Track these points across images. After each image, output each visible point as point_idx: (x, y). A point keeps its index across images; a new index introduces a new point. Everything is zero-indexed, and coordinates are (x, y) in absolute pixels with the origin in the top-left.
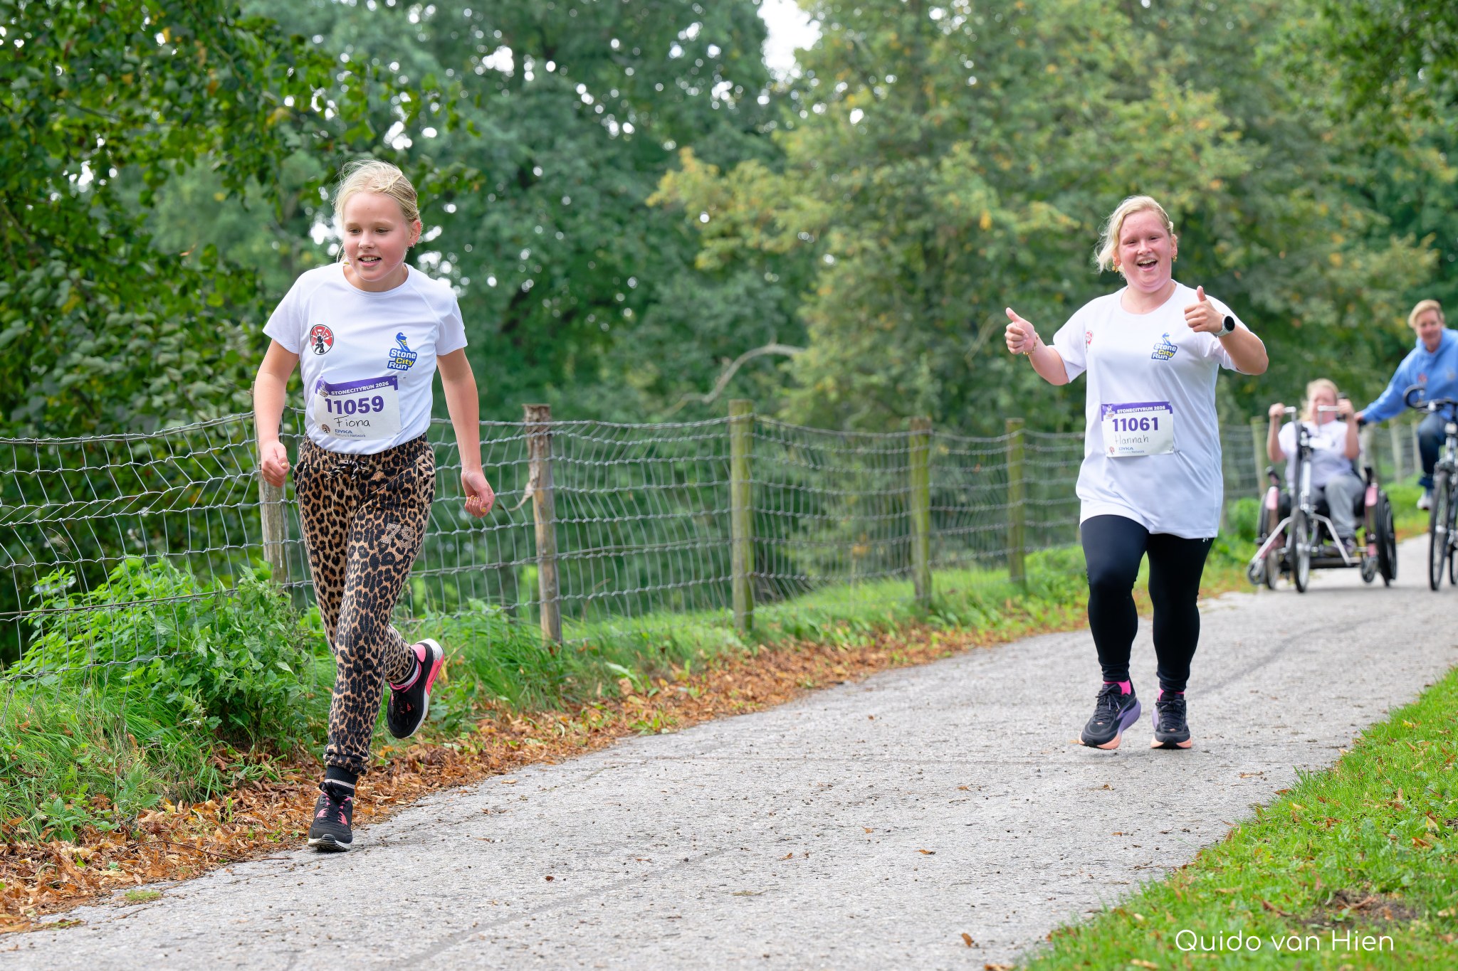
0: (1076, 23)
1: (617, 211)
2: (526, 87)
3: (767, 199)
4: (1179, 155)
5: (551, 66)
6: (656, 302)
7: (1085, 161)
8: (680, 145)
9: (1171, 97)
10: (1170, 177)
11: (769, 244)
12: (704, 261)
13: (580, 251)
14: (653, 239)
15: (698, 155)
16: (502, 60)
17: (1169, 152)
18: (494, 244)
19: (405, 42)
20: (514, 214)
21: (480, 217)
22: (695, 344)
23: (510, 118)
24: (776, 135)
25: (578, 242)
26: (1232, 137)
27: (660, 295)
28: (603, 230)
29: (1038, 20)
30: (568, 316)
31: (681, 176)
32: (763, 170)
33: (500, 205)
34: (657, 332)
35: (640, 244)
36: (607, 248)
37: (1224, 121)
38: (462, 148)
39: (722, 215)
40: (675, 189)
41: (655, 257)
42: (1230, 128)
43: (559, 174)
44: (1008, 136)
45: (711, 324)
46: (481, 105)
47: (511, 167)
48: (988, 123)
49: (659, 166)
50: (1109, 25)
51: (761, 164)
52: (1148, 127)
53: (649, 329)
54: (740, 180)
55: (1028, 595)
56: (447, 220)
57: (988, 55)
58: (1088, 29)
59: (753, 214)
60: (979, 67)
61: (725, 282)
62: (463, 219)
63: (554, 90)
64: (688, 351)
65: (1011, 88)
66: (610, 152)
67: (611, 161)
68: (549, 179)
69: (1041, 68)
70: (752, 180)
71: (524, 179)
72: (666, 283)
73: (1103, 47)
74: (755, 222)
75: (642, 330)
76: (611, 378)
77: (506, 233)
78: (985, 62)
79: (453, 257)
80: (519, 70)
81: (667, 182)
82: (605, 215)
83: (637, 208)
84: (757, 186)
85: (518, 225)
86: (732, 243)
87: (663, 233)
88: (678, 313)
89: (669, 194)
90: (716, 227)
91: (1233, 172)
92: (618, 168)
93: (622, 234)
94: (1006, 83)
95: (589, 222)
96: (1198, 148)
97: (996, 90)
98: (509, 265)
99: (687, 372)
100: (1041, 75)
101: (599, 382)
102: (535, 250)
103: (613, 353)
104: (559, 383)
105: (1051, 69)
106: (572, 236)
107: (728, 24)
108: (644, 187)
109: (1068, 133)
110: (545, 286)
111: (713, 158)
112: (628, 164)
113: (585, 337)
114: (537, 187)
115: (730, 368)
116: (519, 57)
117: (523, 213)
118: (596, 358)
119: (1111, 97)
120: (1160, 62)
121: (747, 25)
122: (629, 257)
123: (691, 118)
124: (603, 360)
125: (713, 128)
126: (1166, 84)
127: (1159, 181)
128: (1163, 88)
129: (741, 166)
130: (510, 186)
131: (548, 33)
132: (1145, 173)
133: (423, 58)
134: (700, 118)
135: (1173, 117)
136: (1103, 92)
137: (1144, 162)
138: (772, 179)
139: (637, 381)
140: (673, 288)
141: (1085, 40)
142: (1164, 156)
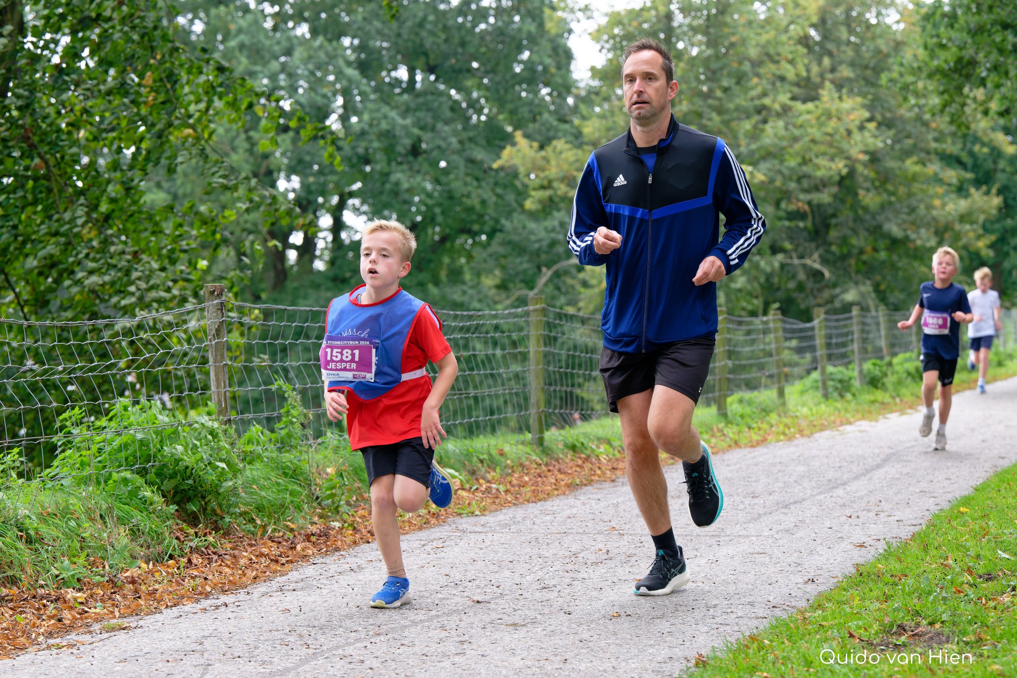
0: (772, 51)
1: (476, 172)
2: (417, 91)
3: (571, 164)
4: (837, 137)
5: (432, 78)
6: (501, 231)
7: (776, 141)
8: (515, 129)
9: (833, 99)
10: (832, 151)
12: (529, 204)
13: (451, 198)
14: (499, 191)
15: (527, 136)
16: (402, 73)
17: (831, 135)
18: (396, 193)
19: (341, 62)
20: (409, 173)
21: (388, 174)
22: (526, 258)
23: (406, 111)
24: (578, 122)
25: (450, 192)
26: (872, 126)
27: (503, 226)
28: (466, 184)
29: (747, 48)
30: (444, 239)
31: (514, 149)
32: (568, 146)
33: (400, 168)
34: (501, 250)
35: (490, 193)
36: (468, 196)
37: (867, 115)
38: (375, 129)
39: (542, 175)
40: (511, 158)
41: (500, 202)
42: (870, 120)
43: (439, 147)
44: (726, 123)
45: (537, 246)
46: (388, 104)
47: (407, 142)
49: (502, 144)
50: (794, 52)
51: (567, 142)
52: (817, 118)
53: (496, 248)
54: (553, 152)
55: (728, 422)
56: (365, 177)
57: (714, 72)
58: (779, 54)
59: (561, 175)
60: (709, 79)
61: (545, 219)
62: (377, 176)
63: (435, 93)
64: (521, 263)
65: (729, 93)
66: (471, 134)
67: (471, 139)
68: (432, 150)
69: (750, 80)
70: (561, 153)
71: (415, 151)
72: (507, 219)
73: (789, 67)
74: (563, 180)
75: (491, 250)
76: (472, 280)
77: (405, 185)
78: (713, 76)
79: (371, 201)
80: (412, 80)
81: (507, 152)
82: (467, 174)
83: (487, 170)
84: (564, 156)
85: (412, 180)
86: (548, 193)
87: (505, 187)
88: (515, 238)
89: (508, 161)
90: (538, 182)
91: (872, 148)
92: (476, 144)
93: (479, 187)
94: (726, 90)
95: (457, 179)
96: (849, 133)
97: (719, 93)
98: (406, 207)
99: (521, 277)
100: (748, 84)
101: (463, 283)
102: (423, 197)
103: (472, 264)
104: (437, 283)
105: (755, 80)
106: (447, 188)
107: (549, 51)
108: (493, 156)
109: (765, 121)
110: (430, 219)
111: (538, 137)
112: (483, 142)
113: (454, 253)
114: (424, 156)
115: (547, 274)
116: (412, 71)
117: (414, 172)
118: (461, 267)
119: (793, 98)
120: (829, 76)
121: (561, 51)
122: (483, 202)
123: (524, 112)
124: (466, 269)
125: (538, 117)
126: (830, 90)
127: (824, 154)
128: (827, 93)
129: (555, 143)
130: (406, 155)
131: (432, 56)
132: (816, 148)
133: (351, 72)
134: (531, 111)
135: (834, 112)
136: (789, 95)
137: (813, 141)
138: (575, 151)
139: (489, 282)
140: (512, 222)
141: (777, 62)
142: (827, 137)
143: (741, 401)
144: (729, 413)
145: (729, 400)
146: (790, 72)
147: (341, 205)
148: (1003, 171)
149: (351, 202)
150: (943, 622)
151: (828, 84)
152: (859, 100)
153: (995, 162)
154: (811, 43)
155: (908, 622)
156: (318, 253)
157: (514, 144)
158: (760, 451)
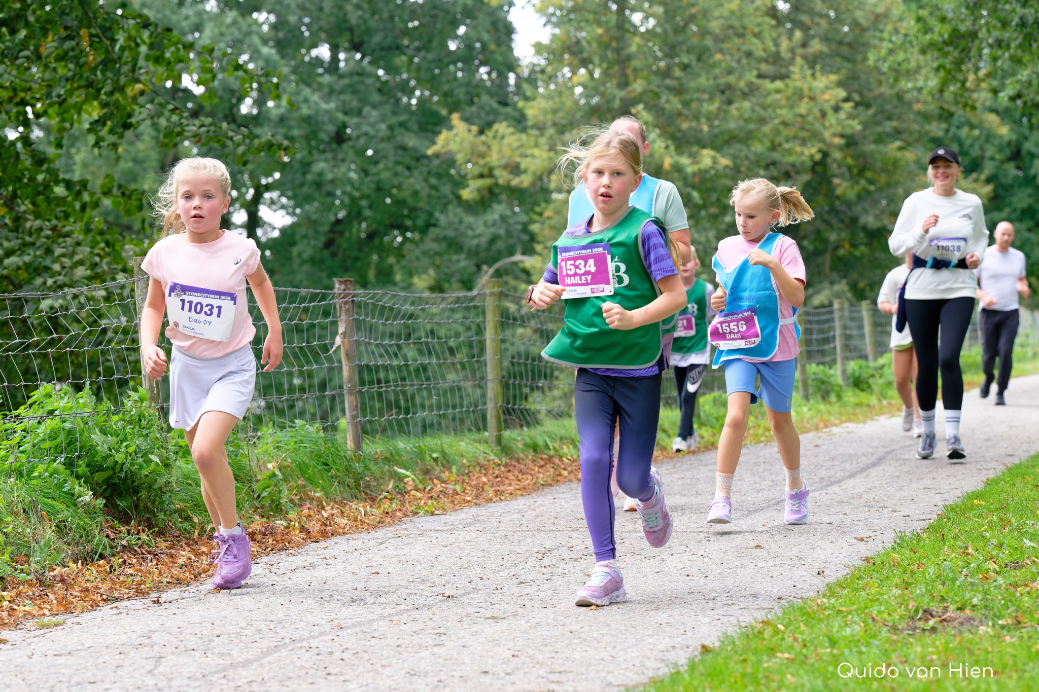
0: (737, 24)
1: (407, 160)
2: (341, 72)
3: (513, 150)
4: (810, 119)
5: (358, 56)
6: (435, 225)
7: (741, 123)
9: (804, 77)
10: (804, 134)
11: (515, 182)
12: (466, 194)
13: (379, 189)
14: (433, 181)
15: (466, 120)
16: (323, 52)
17: (801, 116)
18: (318, 185)
19: (256, 40)
20: (333, 163)
21: (309, 164)
22: (463, 256)
23: (330, 93)
24: (521, 104)
25: (378, 183)
26: (848, 106)
27: (437, 220)
28: (397, 174)
29: (708, 21)
30: (371, 236)
31: (451, 134)
32: (511, 130)
33: (323, 156)
34: (435, 247)
35: (424, 184)
36: (399, 187)
37: (842, 94)
38: (295, 115)
39: (482, 162)
40: (447, 142)
41: (433, 193)
42: (846, 100)
43: (366, 134)
44: (686, 104)
45: (475, 242)
46: (308, 84)
47: (331, 128)
49: (437, 129)
50: (761, 24)
51: (509, 126)
52: (788, 98)
53: (430, 245)
54: (494, 137)
56: (283, 167)
57: (673, 47)
58: (744, 28)
59: (504, 161)
60: (666, 55)
61: (485, 212)
62: (297, 166)
63: (361, 74)
64: (458, 261)
65: (688, 70)
66: (402, 118)
67: (402, 125)
68: (358, 137)
69: (711, 56)
70: (503, 137)
71: (340, 138)
72: (442, 212)
73: (755, 40)
74: (505, 167)
75: (424, 246)
76: (403, 281)
77: (329, 176)
78: (671, 51)
79: (290, 193)
80: (335, 59)
81: (443, 137)
82: (398, 163)
83: (420, 158)
84: (506, 141)
85: (336, 170)
86: (487, 182)
87: (439, 176)
88: (451, 233)
89: (443, 147)
90: (477, 171)
91: (848, 131)
92: (407, 129)
93: (411, 176)
94: (685, 67)
95: (387, 169)
96: (824, 114)
97: (677, 73)
98: (329, 199)
99: (457, 276)
100: (711, 61)
101: (394, 284)
102: (348, 188)
103: (404, 262)
104: (365, 284)
105: (718, 56)
106: (376, 179)
107: (488, 26)
108: (426, 143)
109: (730, 102)
110: (355, 215)
111: (477, 121)
112: (415, 127)
113: (384, 251)
114: (350, 143)
115: (488, 272)
116: (335, 49)
117: (338, 161)
118: (391, 266)
119: (760, 76)
120: (799, 51)
121: (500, 26)
122: (416, 193)
123: (460, 93)
124: (396, 268)
125: (476, 100)
126: (802, 67)
127: (795, 137)
128: (798, 69)
129: (496, 126)
130: (329, 143)
131: (357, 32)
132: (785, 132)
133: (268, 51)
134: (467, 93)
135: (806, 92)
136: (755, 73)
137: (785, 124)
138: (517, 136)
139: (421, 282)
140: (447, 215)
141: (741, 36)
142: (799, 119)
146: (757, 46)
147: (257, 199)
148: (992, 159)
149: (267, 195)
151: (799, 61)
152: (834, 77)
153: (983, 148)
154: (779, 15)
157: (450, 128)
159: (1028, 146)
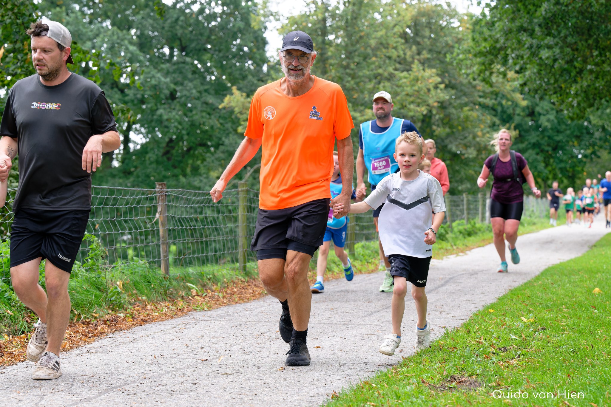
0: (384, 42)
1: (208, 110)
2: (174, 62)
4: (422, 93)
5: (184, 53)
6: (222, 145)
8: (232, 85)
9: (419, 70)
10: (419, 101)
12: (240, 129)
13: (193, 125)
14: (221, 121)
15: (239, 89)
16: (166, 50)
17: (418, 91)
18: (160, 121)
19: (126, 43)
20: (169, 110)
21: (155, 111)
23: (167, 73)
25: (193, 121)
26: (442, 86)
27: (224, 142)
28: (202, 117)
29: (370, 40)
30: (189, 150)
31: (232, 97)
33: (163, 106)
34: (222, 156)
35: (216, 122)
36: (204, 124)
37: (439, 79)
38: (148, 84)
40: (230, 102)
41: (222, 127)
42: (441, 83)
43: (185, 95)
44: (357, 84)
46: (156, 68)
47: (167, 92)
48: (350, 79)
49: (225, 92)
50: (397, 42)
52: (410, 82)
55: (355, 259)
56: (143, 111)
57: (351, 53)
58: (388, 44)
60: (347, 57)
62: (149, 111)
63: (184, 63)
65: (359, 66)
66: (206, 87)
67: (206, 91)
68: (183, 97)
69: (370, 59)
71: (172, 96)
72: (226, 138)
73: (393, 50)
75: (217, 156)
76: (205, 173)
77: (166, 117)
78: (350, 55)
79: (146, 126)
80: (172, 55)
81: (227, 99)
82: (203, 111)
83: (215, 109)
85: (170, 114)
87: (225, 119)
89: (227, 104)
91: (442, 99)
92: (209, 94)
93: (210, 119)
94: (357, 64)
95: (196, 114)
96: (429, 90)
97: (353, 66)
98: (167, 129)
100: (370, 61)
101: (200, 175)
102: (176, 124)
103: (205, 163)
104: (185, 175)
105: (374, 59)
106: (191, 119)
107: (252, 39)
108: (219, 101)
109: (379, 83)
110: (181, 138)
111: (245, 90)
112: (212, 92)
113: (194, 158)
114: (178, 100)
115: (250, 171)
116: (172, 49)
117: (172, 110)
118: (199, 166)
119: (396, 69)
120: (417, 57)
121: (260, 39)
122: (212, 127)
123: (237, 74)
124: (202, 166)
125: (245, 78)
126: (417, 65)
127: (414, 102)
128: (416, 66)
130: (166, 99)
131: (183, 41)
132: (409, 99)
134: (241, 74)
135: (420, 78)
136: (393, 68)
137: (408, 95)
140: (229, 140)
141: (387, 48)
142: (416, 93)
143: (363, 247)
144: (356, 253)
145: (356, 246)
146: (394, 54)
147: (129, 128)
148: (519, 115)
149: (134, 126)
150: (477, 375)
151: (416, 61)
152: (434, 70)
153: (514, 110)
154: (407, 36)
155: (457, 375)
156: (114, 156)
157: (232, 94)
158: (373, 275)
159: (538, 109)
